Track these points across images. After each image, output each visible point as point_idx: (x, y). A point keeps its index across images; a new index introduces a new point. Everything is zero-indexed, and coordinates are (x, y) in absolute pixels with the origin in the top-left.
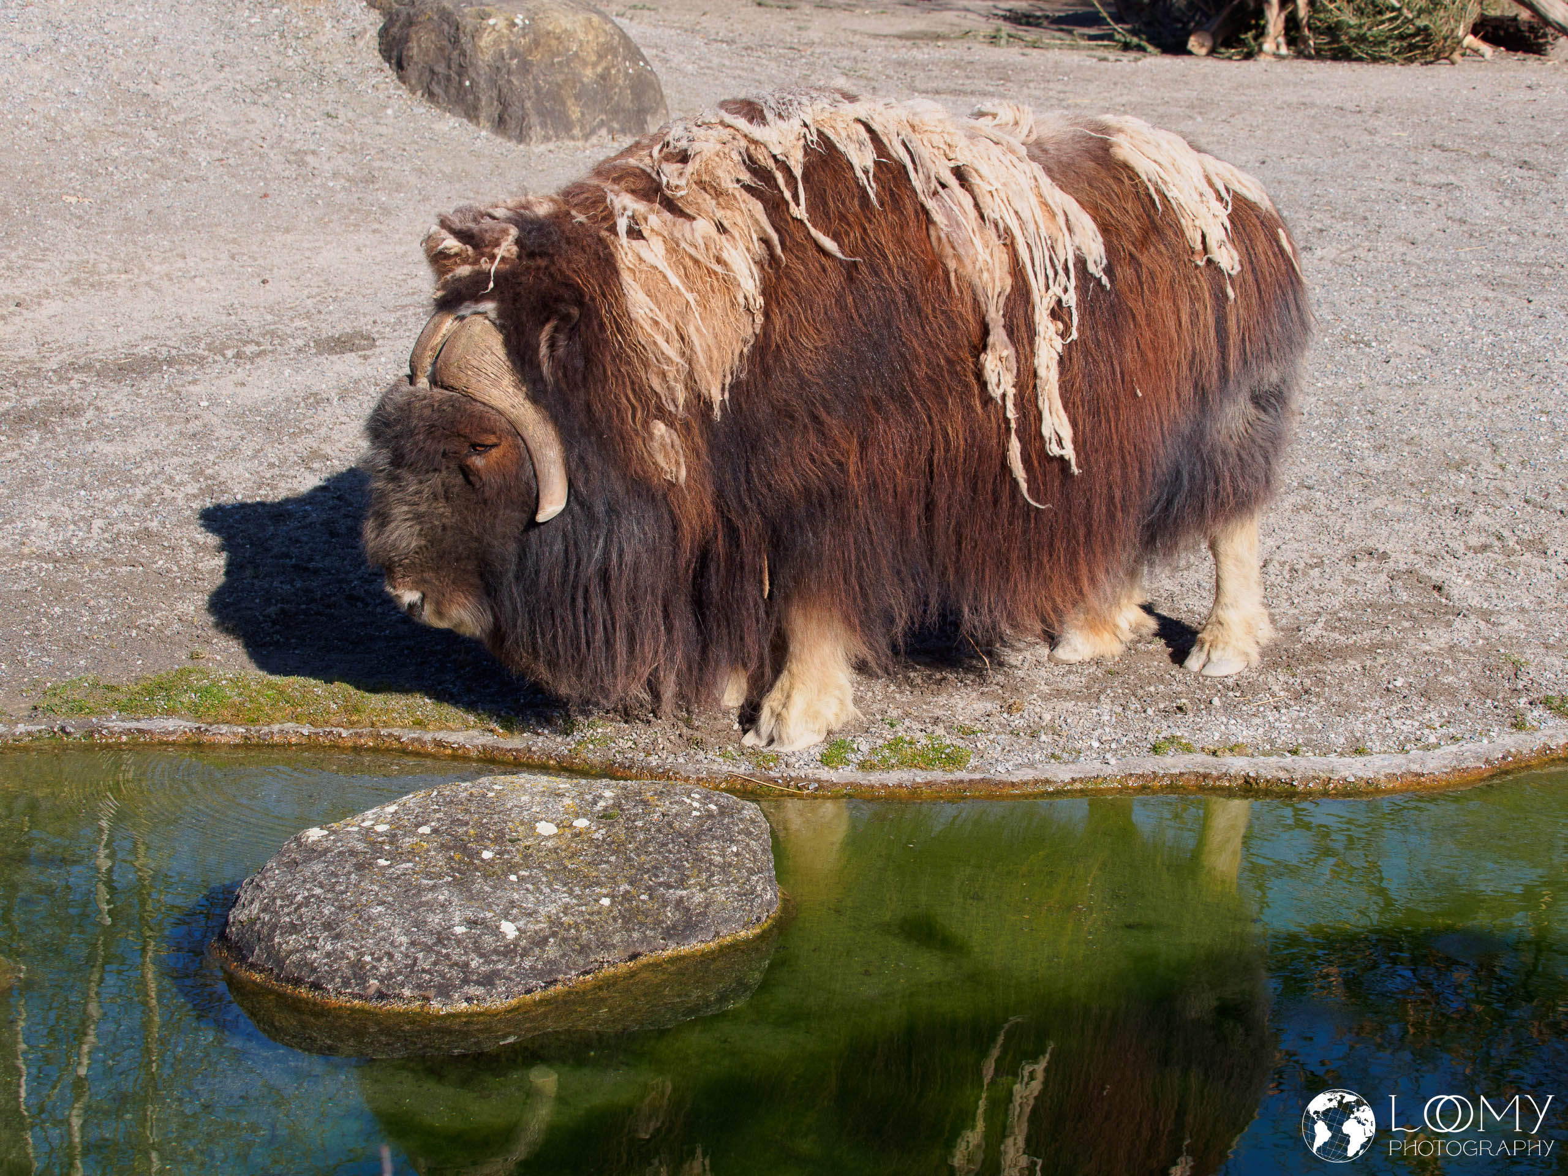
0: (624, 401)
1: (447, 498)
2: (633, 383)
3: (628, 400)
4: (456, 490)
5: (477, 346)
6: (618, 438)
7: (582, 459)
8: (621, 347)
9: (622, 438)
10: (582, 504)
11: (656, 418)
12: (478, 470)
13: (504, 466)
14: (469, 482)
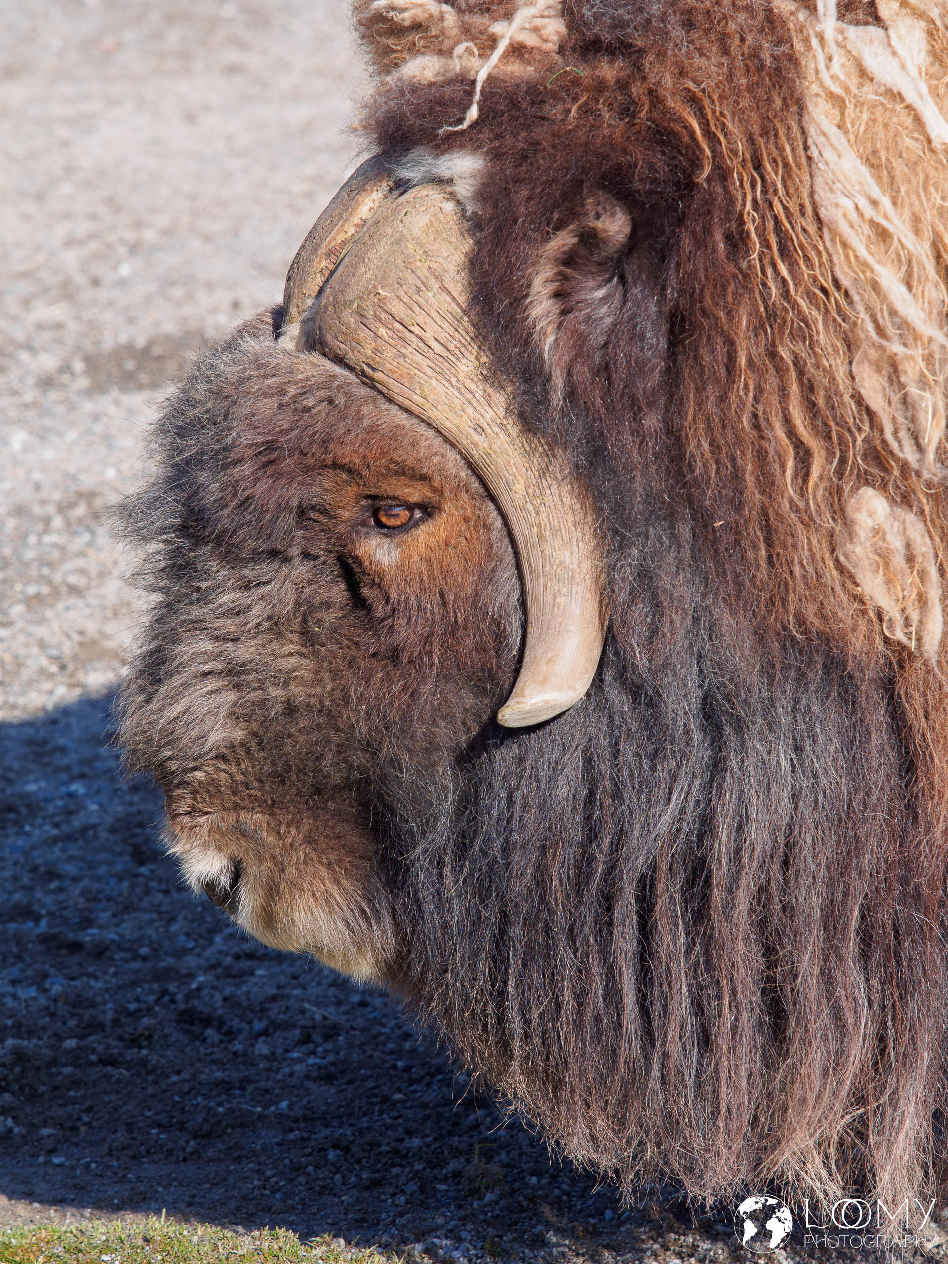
0: (780, 432)
1: (307, 636)
2: (809, 388)
3: (791, 433)
4: (330, 617)
5: (407, 264)
6: (755, 531)
7: (645, 576)
8: (786, 295)
9: (768, 529)
10: (635, 691)
11: (864, 479)
12: (381, 575)
13: (447, 572)
14: (358, 602)
